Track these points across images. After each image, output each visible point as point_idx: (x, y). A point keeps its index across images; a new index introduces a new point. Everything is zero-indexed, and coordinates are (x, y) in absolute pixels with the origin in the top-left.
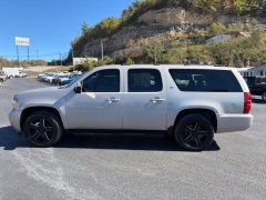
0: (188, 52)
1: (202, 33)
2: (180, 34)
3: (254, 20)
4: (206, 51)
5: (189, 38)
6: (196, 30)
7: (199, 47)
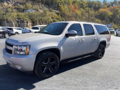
0: (18, 15)
1: (22, 7)
2: (10, 5)
3: (43, 5)
4: (26, 16)
5: (15, 8)
6: (19, 5)
7: (23, 14)
